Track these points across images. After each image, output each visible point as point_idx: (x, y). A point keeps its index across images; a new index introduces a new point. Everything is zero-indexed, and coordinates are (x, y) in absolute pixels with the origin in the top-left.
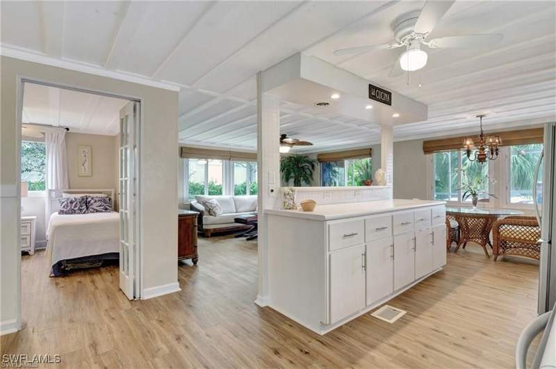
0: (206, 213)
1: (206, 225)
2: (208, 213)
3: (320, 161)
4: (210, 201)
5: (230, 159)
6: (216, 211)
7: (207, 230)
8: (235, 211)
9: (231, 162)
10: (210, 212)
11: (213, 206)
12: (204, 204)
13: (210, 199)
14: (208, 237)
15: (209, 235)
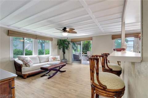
0: (24, 65)
1: (24, 72)
2: (25, 65)
3: (72, 42)
4: (26, 59)
5: (36, 39)
6: (30, 64)
7: (25, 75)
8: (39, 62)
9: (37, 40)
10: (26, 65)
11: (28, 61)
12: (22, 61)
13: (26, 58)
14: (25, 78)
15: (26, 77)
